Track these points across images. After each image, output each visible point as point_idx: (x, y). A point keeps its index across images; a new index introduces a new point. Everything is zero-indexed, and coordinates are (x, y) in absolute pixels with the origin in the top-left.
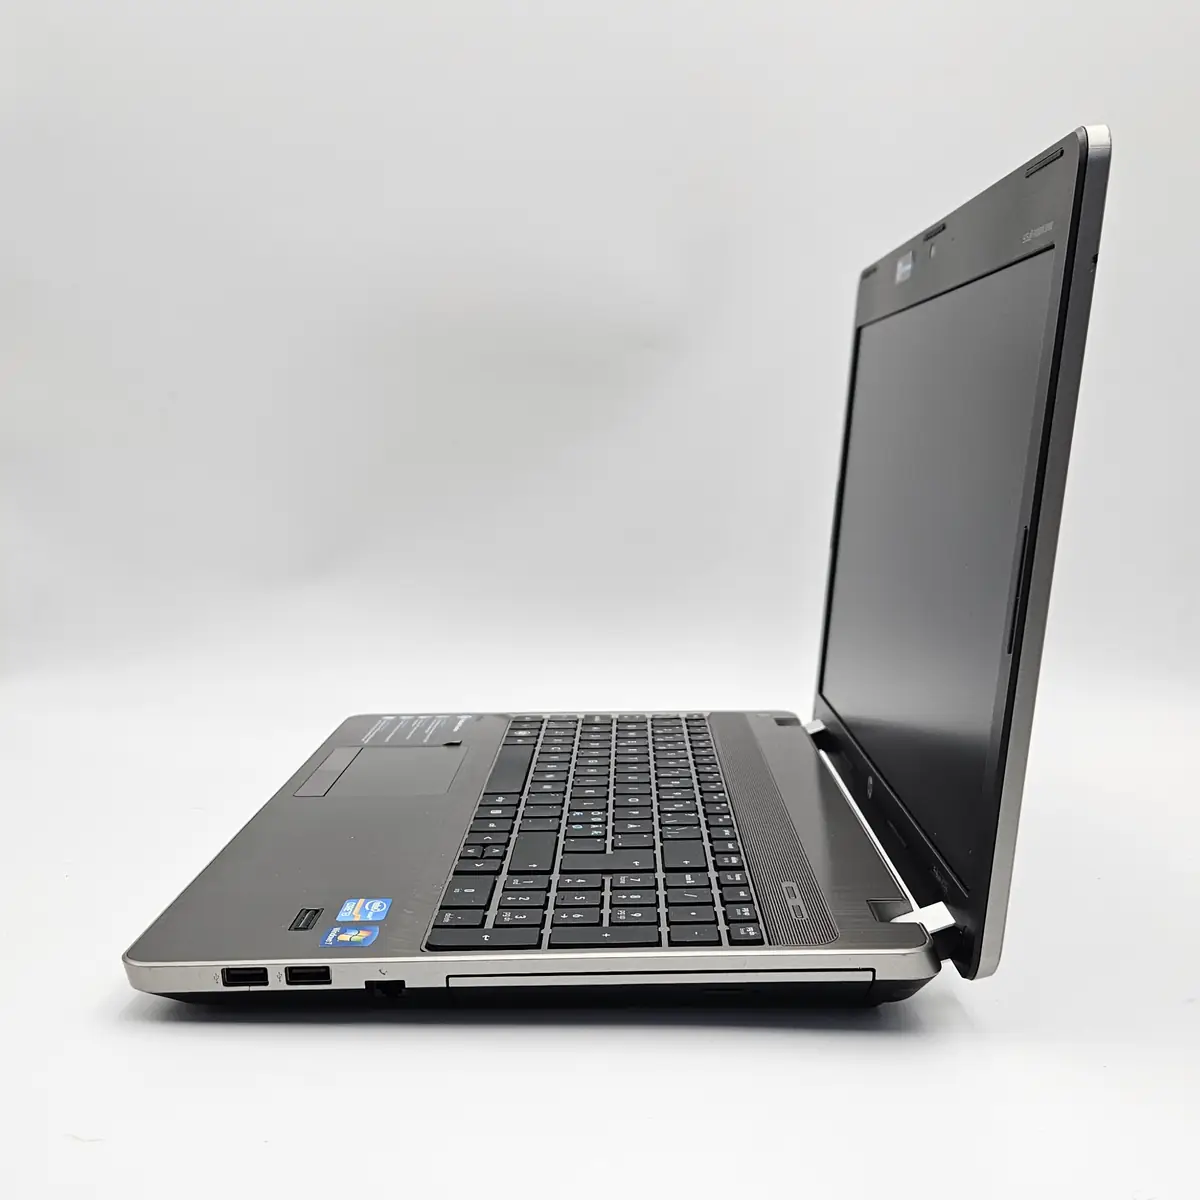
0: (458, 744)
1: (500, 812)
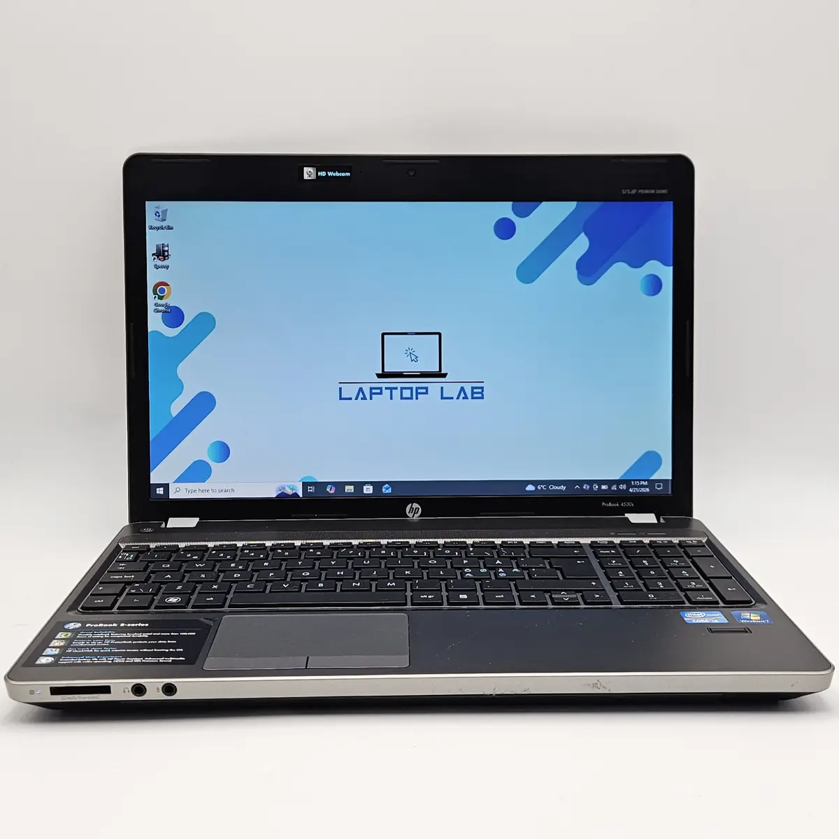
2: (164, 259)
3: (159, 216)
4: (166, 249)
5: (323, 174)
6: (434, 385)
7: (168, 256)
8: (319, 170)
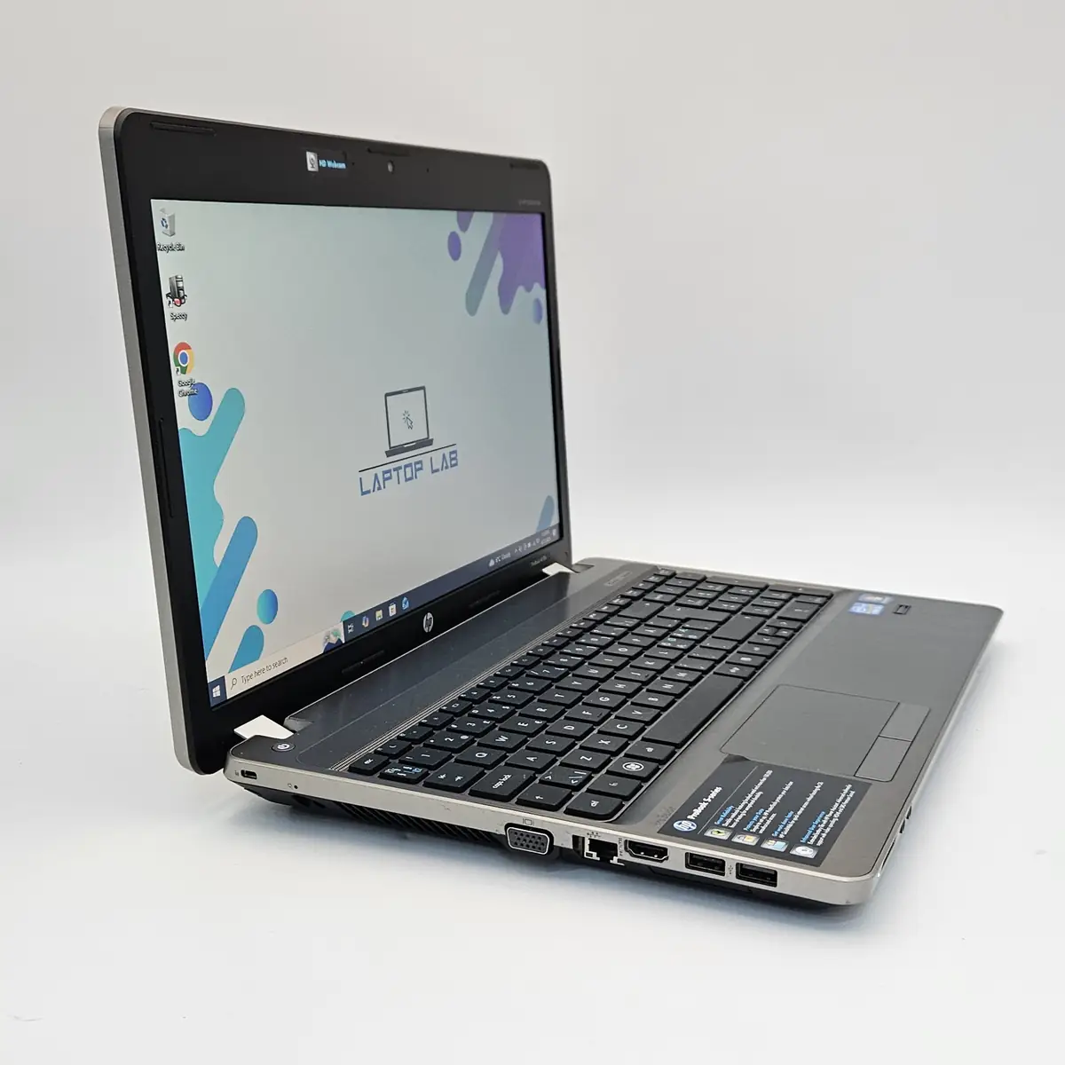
2: (181, 303)
3: (167, 226)
4: (180, 284)
5: (323, 163)
6: (426, 457)
7: (183, 297)
8: (319, 158)
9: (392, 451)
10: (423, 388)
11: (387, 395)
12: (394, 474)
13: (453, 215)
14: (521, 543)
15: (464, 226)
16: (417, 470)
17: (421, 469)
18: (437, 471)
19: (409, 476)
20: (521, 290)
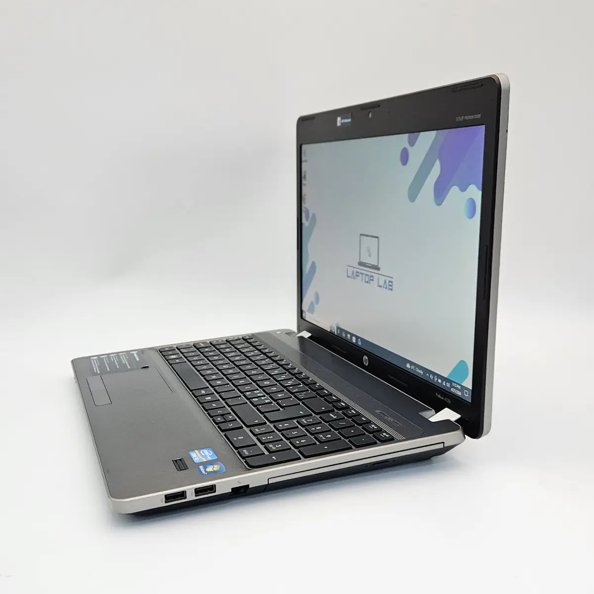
0: (148, 367)
1: (210, 398)
8: (342, 119)
9: (361, 264)
10: (377, 237)
11: (361, 235)
12: (360, 275)
13: (405, 137)
14: (434, 374)
15: (412, 143)
16: (371, 280)
17: (372, 280)
18: (380, 286)
19: (367, 280)
20: (455, 190)
